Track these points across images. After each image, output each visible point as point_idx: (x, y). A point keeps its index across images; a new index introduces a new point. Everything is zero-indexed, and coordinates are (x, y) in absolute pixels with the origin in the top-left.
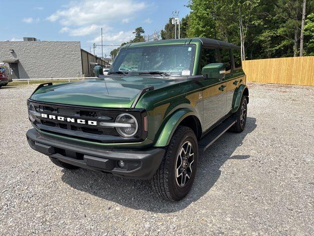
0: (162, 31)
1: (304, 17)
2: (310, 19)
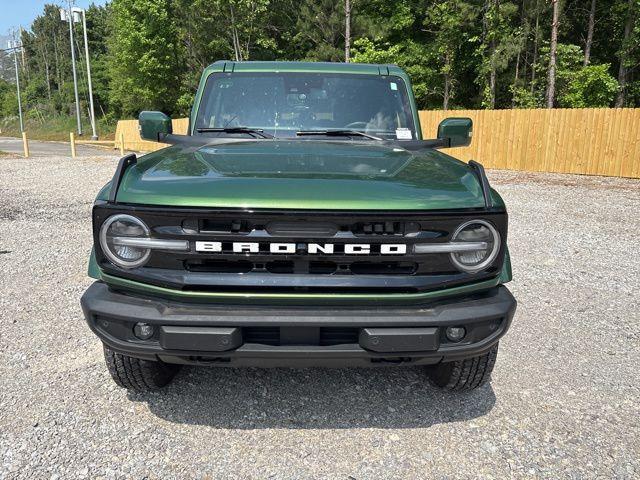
0: (24, 33)
1: (348, 44)
2: (357, 47)
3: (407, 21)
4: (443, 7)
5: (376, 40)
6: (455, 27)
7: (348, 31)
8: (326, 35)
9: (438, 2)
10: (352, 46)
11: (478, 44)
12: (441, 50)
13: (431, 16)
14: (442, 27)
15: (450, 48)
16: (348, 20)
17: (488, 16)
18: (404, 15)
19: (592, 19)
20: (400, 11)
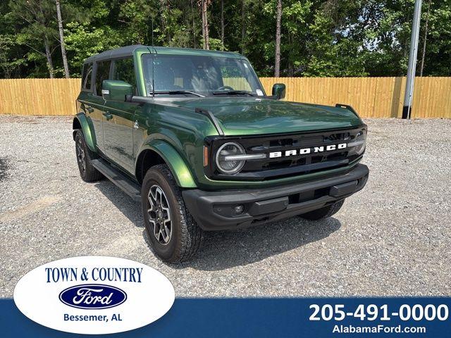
1: (61, 26)
2: (69, 29)
3: (105, 12)
4: (132, 5)
5: (84, 24)
6: (143, 21)
7: (59, 15)
8: (38, 17)
9: (129, 2)
10: (64, 27)
11: (159, 34)
12: (134, 35)
13: (124, 11)
14: (134, 20)
15: (140, 35)
16: (58, 7)
17: (164, 16)
18: (101, 8)
19: (223, 24)
20: (97, 4)
